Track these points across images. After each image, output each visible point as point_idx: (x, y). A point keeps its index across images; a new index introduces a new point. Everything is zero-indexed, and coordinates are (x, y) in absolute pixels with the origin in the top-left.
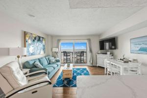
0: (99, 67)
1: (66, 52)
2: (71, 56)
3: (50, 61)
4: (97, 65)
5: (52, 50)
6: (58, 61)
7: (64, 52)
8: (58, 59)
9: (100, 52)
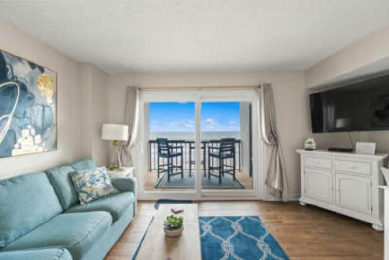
0: (309, 207)
1: (166, 141)
2: (186, 157)
3: (76, 192)
4: (303, 200)
5: (100, 132)
6: (123, 187)
7: (158, 141)
8: (126, 173)
9: (311, 141)
